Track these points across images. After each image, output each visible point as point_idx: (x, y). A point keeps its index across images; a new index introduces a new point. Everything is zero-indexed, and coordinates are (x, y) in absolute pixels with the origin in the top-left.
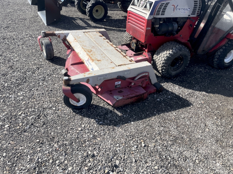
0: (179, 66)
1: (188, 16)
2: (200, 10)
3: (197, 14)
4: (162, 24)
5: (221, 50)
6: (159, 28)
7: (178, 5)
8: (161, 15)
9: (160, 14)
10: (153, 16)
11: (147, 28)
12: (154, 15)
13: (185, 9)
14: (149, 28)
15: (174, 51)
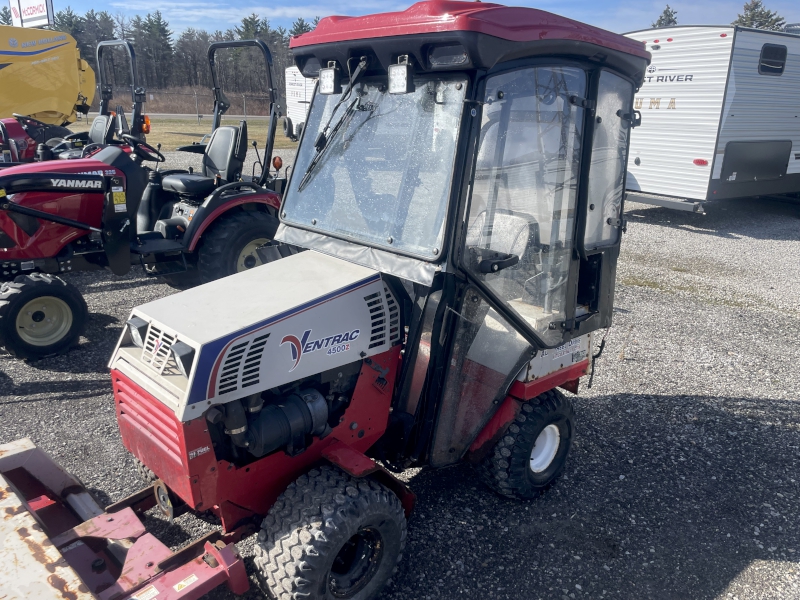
0: (369, 563)
1: (360, 358)
2: (398, 325)
3: (391, 338)
4: (258, 414)
5: (510, 440)
6: (246, 434)
7: (307, 334)
8: (244, 386)
9: (240, 383)
10: (207, 400)
11: (193, 454)
12: (212, 395)
13: (340, 336)
14: (206, 449)
15: (327, 524)
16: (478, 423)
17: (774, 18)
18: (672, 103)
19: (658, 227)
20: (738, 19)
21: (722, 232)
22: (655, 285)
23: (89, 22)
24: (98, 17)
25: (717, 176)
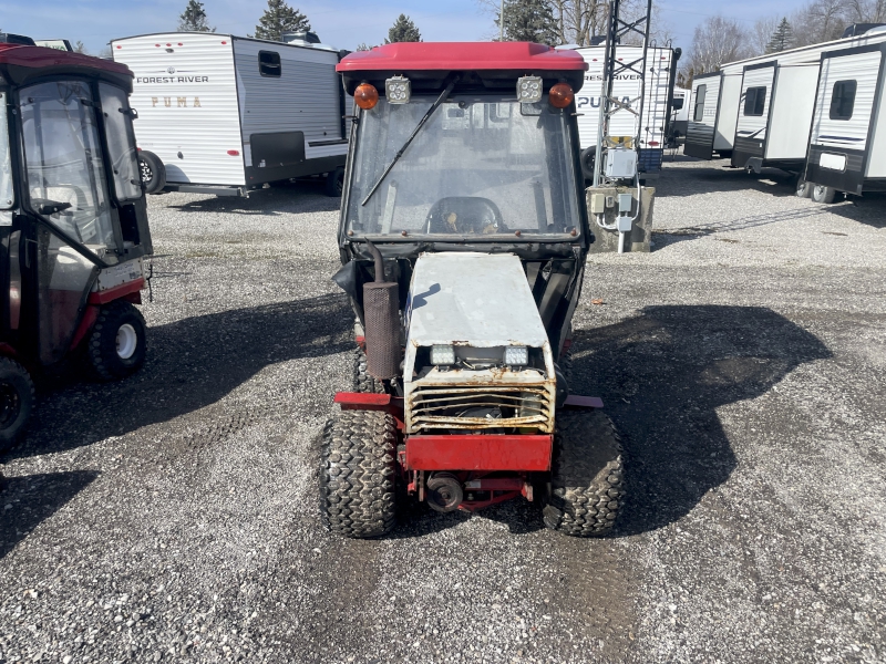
0: (12, 410)
16: (69, 328)
17: (298, 15)
18: (197, 101)
19: (214, 214)
20: (265, 15)
21: (267, 212)
22: (212, 254)
25: (249, 164)
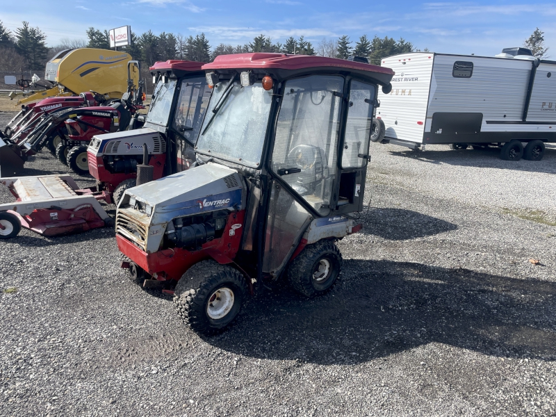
6: (113, 164)
9: (112, 151)
12: (104, 152)
18: (410, 92)
23: (161, 39)
24: (167, 37)
25: (428, 130)
